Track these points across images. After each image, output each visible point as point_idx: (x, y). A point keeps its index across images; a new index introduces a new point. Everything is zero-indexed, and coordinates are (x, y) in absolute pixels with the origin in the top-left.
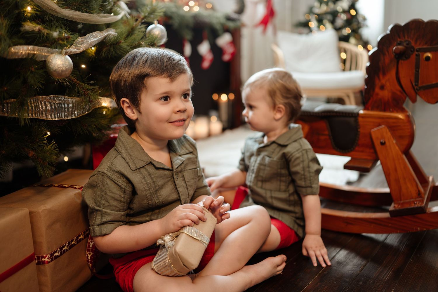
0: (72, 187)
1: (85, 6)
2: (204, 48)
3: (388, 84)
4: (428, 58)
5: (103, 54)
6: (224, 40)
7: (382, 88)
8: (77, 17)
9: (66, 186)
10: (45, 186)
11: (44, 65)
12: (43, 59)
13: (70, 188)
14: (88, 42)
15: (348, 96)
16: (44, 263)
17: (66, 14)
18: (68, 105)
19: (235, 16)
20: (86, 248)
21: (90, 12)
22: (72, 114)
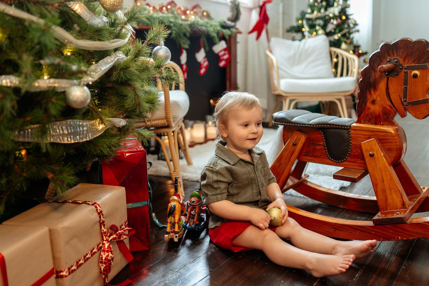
0: (85, 203)
1: (98, 34)
2: (201, 56)
3: (379, 99)
4: (415, 76)
5: (114, 78)
6: (220, 47)
7: (373, 102)
8: (91, 46)
9: (80, 202)
10: (59, 202)
11: (63, 95)
12: (63, 90)
13: (84, 205)
14: (101, 69)
15: (340, 100)
16: (62, 277)
17: (81, 45)
18: (83, 128)
19: (229, 23)
20: (99, 261)
21: (102, 40)
22: (86, 136)
